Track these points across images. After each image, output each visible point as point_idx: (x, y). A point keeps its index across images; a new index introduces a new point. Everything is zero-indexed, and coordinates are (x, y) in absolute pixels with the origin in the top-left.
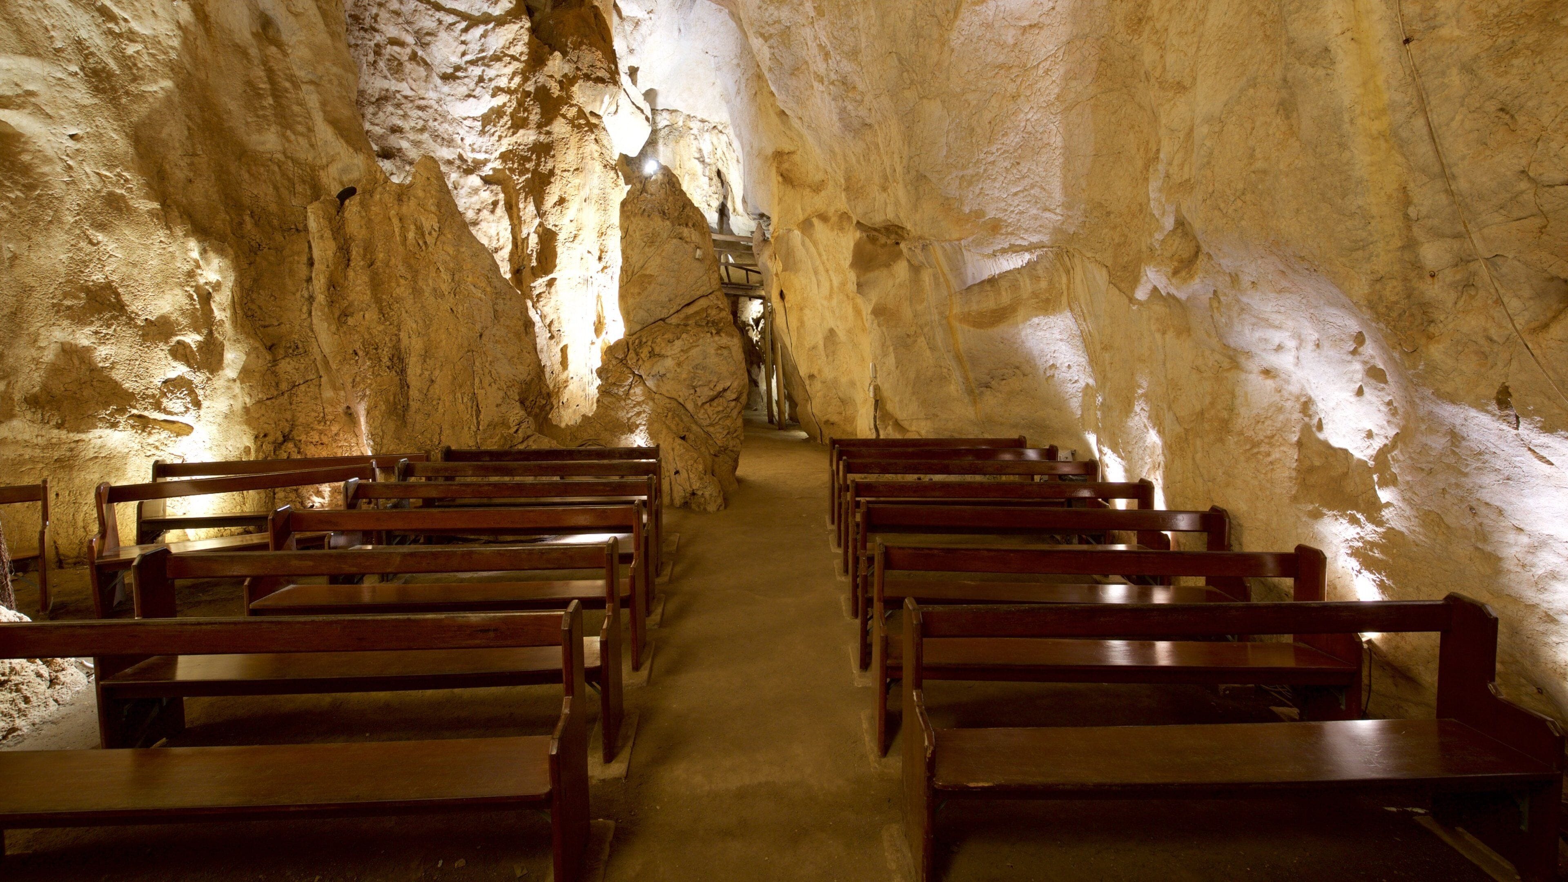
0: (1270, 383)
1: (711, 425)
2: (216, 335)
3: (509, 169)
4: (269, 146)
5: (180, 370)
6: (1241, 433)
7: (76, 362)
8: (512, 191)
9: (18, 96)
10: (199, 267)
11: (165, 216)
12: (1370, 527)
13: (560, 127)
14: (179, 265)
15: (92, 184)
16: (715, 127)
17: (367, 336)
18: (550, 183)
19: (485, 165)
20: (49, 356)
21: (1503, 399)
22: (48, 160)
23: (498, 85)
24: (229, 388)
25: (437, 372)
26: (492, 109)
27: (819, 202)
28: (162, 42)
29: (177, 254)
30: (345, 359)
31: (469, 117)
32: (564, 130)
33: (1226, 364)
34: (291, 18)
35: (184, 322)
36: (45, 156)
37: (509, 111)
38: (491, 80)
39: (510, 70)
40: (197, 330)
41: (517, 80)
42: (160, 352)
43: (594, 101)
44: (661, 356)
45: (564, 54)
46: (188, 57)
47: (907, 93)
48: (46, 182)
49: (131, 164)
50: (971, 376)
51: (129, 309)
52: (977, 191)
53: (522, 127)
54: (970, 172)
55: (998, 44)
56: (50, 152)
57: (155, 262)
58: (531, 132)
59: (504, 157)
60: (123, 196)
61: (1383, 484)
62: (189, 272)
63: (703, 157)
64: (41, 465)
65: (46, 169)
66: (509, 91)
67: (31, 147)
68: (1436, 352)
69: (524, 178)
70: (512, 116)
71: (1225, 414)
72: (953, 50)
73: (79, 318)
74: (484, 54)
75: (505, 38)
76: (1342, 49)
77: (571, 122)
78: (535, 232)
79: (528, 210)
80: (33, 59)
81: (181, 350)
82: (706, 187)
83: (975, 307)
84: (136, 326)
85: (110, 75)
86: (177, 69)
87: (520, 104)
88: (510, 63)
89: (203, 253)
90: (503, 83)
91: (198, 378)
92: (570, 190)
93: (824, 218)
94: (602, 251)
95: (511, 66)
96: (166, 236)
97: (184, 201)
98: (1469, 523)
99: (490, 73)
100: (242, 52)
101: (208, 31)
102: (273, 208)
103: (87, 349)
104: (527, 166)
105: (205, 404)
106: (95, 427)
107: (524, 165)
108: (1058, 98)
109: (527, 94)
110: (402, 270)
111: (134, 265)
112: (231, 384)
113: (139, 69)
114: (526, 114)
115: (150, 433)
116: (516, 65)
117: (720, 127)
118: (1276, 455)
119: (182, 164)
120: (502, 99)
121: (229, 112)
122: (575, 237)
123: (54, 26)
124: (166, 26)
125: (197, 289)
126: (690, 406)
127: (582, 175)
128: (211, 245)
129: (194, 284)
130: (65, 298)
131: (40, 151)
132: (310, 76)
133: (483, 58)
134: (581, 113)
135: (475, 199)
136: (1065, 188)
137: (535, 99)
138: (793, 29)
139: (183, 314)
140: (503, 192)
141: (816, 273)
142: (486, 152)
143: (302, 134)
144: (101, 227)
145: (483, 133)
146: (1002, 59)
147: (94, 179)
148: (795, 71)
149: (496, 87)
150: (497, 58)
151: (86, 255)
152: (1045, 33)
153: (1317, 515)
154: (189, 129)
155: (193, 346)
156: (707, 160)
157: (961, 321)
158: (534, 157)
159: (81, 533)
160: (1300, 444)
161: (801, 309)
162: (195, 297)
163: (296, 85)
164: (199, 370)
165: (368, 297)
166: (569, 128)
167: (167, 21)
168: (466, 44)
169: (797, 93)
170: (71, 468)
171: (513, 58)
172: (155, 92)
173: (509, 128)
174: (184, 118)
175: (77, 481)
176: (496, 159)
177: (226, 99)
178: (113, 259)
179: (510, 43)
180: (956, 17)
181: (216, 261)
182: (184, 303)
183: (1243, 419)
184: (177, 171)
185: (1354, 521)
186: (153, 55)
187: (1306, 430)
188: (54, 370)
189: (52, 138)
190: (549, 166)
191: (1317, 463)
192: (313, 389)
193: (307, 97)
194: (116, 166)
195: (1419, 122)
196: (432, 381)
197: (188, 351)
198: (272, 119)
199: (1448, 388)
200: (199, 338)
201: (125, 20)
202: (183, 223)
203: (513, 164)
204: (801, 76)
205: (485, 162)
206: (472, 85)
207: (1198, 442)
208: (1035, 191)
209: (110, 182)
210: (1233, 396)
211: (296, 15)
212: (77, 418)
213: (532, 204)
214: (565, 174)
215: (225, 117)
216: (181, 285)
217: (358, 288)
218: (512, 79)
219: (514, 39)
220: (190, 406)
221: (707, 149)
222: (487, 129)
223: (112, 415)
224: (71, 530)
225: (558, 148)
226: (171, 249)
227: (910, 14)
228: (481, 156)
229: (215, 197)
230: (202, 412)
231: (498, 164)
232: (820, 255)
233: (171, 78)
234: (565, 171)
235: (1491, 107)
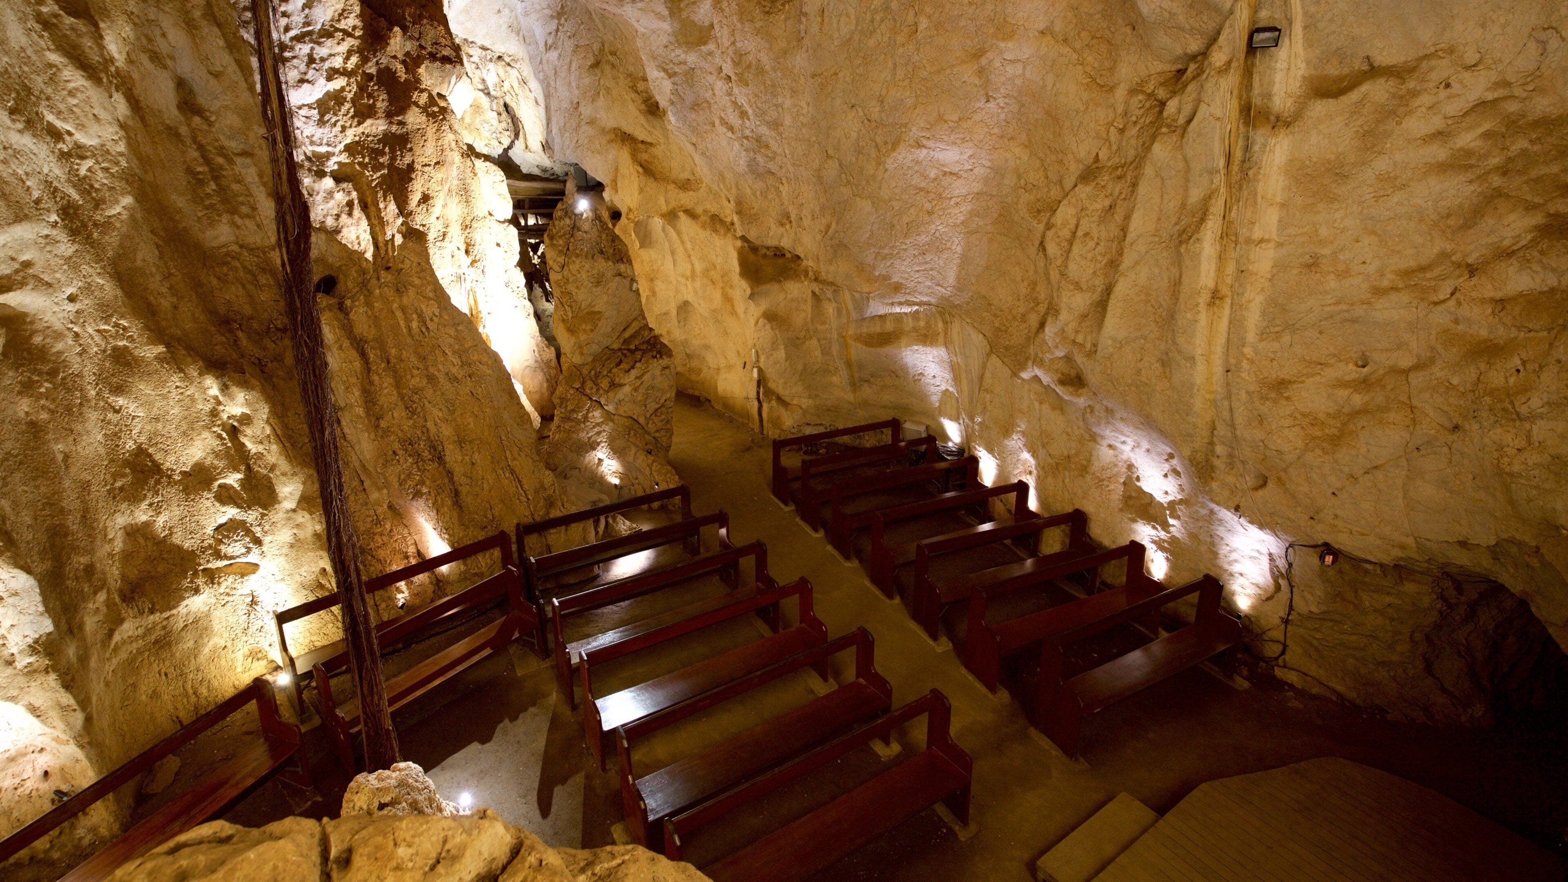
0: (1111, 452)
1: (657, 431)
2: (256, 468)
3: (359, 164)
4: (223, 239)
5: (231, 512)
6: (1093, 474)
7: (142, 541)
8: (365, 187)
9: (17, 271)
10: (219, 403)
11: (172, 357)
12: (1163, 533)
13: (414, 118)
14: (201, 407)
15: (97, 345)
16: (500, 57)
17: (400, 434)
18: (411, 179)
19: (328, 159)
20: (119, 545)
21: (1237, 509)
22: (58, 336)
23: (332, 65)
24: (289, 519)
25: (476, 455)
26: (328, 94)
27: (687, 199)
28: (111, 150)
29: (196, 396)
30: (387, 461)
31: (304, 105)
32: (419, 120)
33: (1087, 437)
34: (213, 81)
35: (221, 464)
36: (55, 331)
37: (350, 96)
38: (323, 60)
39: (344, 48)
40: (236, 470)
41: (354, 60)
42: (207, 501)
43: (442, 82)
44: (621, 385)
45: (404, 29)
46: (135, 161)
47: (843, 189)
48: (64, 361)
49: (123, 309)
50: (856, 375)
51: (164, 468)
52: (888, 264)
53: (369, 117)
54: (886, 251)
55: (922, 175)
56: (58, 326)
57: (176, 411)
58: (380, 122)
59: (349, 149)
60: (126, 347)
61: (1172, 517)
62: (211, 411)
63: (487, 88)
64: (147, 653)
65: (59, 346)
66: (344, 73)
67: (39, 326)
68: (1214, 485)
69: (379, 174)
70: (354, 101)
71: (1085, 463)
72: (886, 170)
73: (133, 496)
74: (310, 28)
75: (333, 9)
76: (1200, 360)
77: (425, 110)
78: (398, 232)
79: (390, 209)
80: (23, 223)
81: (224, 494)
82: (495, 122)
83: (865, 330)
84: (176, 483)
85: (77, 208)
86: (131, 179)
87: (362, 88)
88: (343, 40)
89: (224, 388)
90: (338, 62)
91: (251, 516)
92: (434, 187)
93: (691, 214)
94: (468, 245)
95: (345, 43)
96: (182, 380)
97: (179, 332)
98: (1208, 539)
99: (321, 51)
100: (173, 133)
101: (143, 119)
102: (247, 310)
103: (147, 525)
104: (381, 160)
105: (266, 540)
106: (183, 599)
107: (376, 159)
108: (963, 223)
109: (370, 77)
110: (414, 359)
111: (157, 420)
112: (291, 514)
113: (97, 190)
114: (371, 101)
115: (219, 584)
116: (350, 42)
117: (507, 59)
118: (1112, 487)
119: (164, 290)
120: (339, 83)
121: (180, 211)
122: (444, 235)
123: (27, 174)
124: (111, 130)
125: (223, 426)
126: (642, 420)
127: (444, 169)
128: (231, 379)
129: (219, 422)
130: (115, 480)
131: (48, 327)
132: (242, 146)
133: (310, 33)
134: (432, 101)
135: (332, 203)
136: (958, 278)
137: (379, 83)
138: (698, 72)
139: (217, 456)
140: (355, 190)
141: (673, 253)
142: (328, 145)
143: (247, 216)
144: (119, 390)
145: (321, 123)
146: (923, 185)
147: (98, 338)
148: (695, 106)
149: (331, 68)
150: (327, 33)
151: (116, 426)
152: (960, 182)
153: (1134, 521)
154: (158, 246)
155: (236, 485)
156: (493, 93)
157: (855, 340)
158: (387, 149)
159: (193, 699)
160: (1124, 483)
161: (652, 280)
162: (224, 435)
163: (231, 162)
164: (250, 509)
165: (394, 398)
166: (424, 118)
167: (110, 123)
168: (288, 17)
169: (695, 124)
170: (169, 644)
171: (347, 33)
172: (119, 214)
173: (353, 117)
174: (150, 235)
175: (178, 655)
176: (341, 152)
177: (174, 197)
178: (137, 420)
179: (340, 15)
180: (893, 149)
181: (241, 396)
182: (215, 444)
183: (1096, 466)
184: (162, 301)
185: (1154, 528)
186: (106, 170)
187: (1129, 478)
188: (127, 557)
189: (56, 309)
190: (407, 159)
191: (1134, 494)
192: (361, 495)
193: (243, 171)
194: (111, 316)
195: (1226, 403)
196: (473, 464)
197: (231, 492)
198: (220, 207)
199: (1217, 499)
200: (239, 476)
201: (70, 134)
202: (194, 362)
203: (363, 157)
204: (701, 112)
205: (328, 156)
206: (303, 67)
207: (1067, 473)
208: (934, 273)
209: (111, 336)
210: (1091, 455)
211: (217, 75)
212: (163, 597)
213: (393, 202)
214: (426, 169)
215: (177, 218)
216: (208, 428)
217: (386, 391)
218: (347, 58)
219: (344, 10)
220: (251, 545)
221: (491, 81)
222: (326, 118)
223: (192, 582)
224: (185, 701)
225: (415, 140)
226: (189, 393)
227: (855, 135)
228: (323, 149)
229: (202, 318)
230: (264, 549)
231: (344, 158)
232: (683, 242)
233: (129, 193)
234: (426, 165)
235: (1255, 413)
